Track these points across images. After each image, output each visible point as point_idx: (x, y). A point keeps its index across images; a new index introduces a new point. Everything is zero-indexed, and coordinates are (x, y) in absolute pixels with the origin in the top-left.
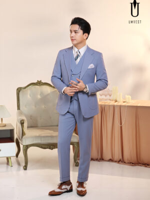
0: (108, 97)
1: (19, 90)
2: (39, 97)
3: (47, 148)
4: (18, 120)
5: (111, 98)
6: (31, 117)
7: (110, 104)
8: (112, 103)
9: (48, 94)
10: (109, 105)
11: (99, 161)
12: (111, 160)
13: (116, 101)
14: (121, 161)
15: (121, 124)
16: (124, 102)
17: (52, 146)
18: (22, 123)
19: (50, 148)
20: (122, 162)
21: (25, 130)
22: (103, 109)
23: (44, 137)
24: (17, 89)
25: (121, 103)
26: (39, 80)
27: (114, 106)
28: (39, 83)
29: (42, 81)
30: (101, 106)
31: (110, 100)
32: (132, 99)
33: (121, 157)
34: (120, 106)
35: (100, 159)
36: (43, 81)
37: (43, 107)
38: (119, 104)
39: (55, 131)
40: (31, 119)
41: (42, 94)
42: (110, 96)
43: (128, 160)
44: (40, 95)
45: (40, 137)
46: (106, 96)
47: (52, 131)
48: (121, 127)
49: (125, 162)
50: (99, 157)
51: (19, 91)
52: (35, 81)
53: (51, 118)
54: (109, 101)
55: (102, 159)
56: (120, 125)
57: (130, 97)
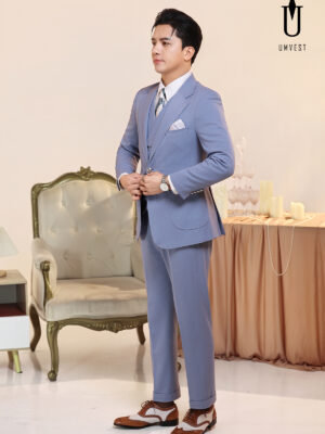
0: (249, 206)
1: (37, 190)
2: (85, 206)
3: (105, 329)
4: (34, 260)
5: (257, 208)
6: (66, 256)
7: (254, 223)
8: (260, 221)
9: (107, 201)
10: (252, 226)
11: (227, 359)
12: (256, 357)
13: (269, 216)
14: (281, 359)
15: (280, 271)
16: (288, 218)
17: (115, 324)
18: (45, 269)
19: (111, 329)
20: (283, 361)
21: (53, 285)
22: (237, 235)
23: (96, 302)
24: (34, 188)
25: (280, 221)
26: (85, 167)
27: (263, 229)
28: (85, 174)
29: (92, 169)
30: (233, 227)
31: (254, 213)
32: (306, 211)
33: (279, 350)
34: (278, 229)
35: (231, 355)
36: (95, 169)
37: (95, 229)
38: (276, 223)
39: (122, 288)
40: (66, 259)
41: (91, 198)
42: (254, 203)
43: (296, 356)
44: (88, 201)
45: (87, 302)
46: (244, 203)
47: (116, 289)
48: (281, 279)
49: (289, 363)
50: (229, 349)
51: (38, 193)
52: (76, 170)
53: (113, 256)
54: (251, 217)
55: (234, 355)
56: (277, 275)
57: (302, 206)
